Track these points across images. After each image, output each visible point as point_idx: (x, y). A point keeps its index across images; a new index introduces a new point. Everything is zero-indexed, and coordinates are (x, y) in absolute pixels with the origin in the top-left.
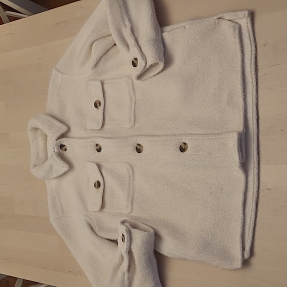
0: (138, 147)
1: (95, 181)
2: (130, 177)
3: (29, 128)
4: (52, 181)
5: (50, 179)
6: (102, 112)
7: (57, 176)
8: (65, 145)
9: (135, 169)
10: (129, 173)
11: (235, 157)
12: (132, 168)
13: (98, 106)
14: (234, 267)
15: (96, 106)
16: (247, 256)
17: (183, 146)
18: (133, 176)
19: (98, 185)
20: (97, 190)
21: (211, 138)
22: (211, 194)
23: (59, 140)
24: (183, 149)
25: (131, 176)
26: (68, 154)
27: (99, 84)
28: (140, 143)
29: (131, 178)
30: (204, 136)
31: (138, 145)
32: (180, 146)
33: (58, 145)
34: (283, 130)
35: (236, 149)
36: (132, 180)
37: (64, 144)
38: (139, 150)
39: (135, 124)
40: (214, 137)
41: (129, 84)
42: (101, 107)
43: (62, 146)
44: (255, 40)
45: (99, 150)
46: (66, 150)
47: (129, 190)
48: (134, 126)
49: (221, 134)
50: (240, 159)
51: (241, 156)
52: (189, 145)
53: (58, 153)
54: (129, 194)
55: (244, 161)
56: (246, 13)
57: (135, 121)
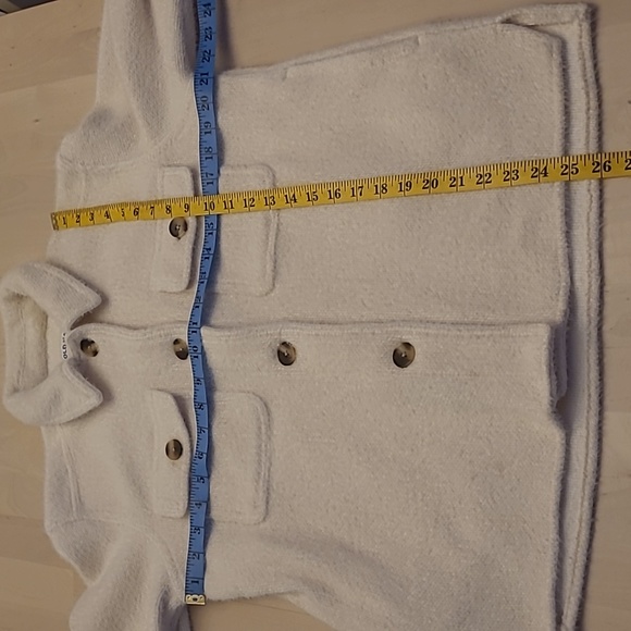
0: (284, 350)
1: (169, 439)
2: (260, 428)
4: (58, 428)
5: (53, 425)
6: (191, 247)
8: (93, 342)
9: (273, 409)
10: (258, 419)
11: (541, 386)
12: (266, 405)
15: (174, 232)
17: (402, 350)
18: (269, 427)
19: (175, 449)
20: (173, 464)
21: (479, 333)
22: (473, 479)
23: (79, 328)
24: (402, 358)
25: (263, 427)
26: (100, 363)
28: (288, 341)
29: (263, 430)
30: (461, 328)
31: (284, 344)
32: (395, 351)
33: (75, 341)
35: (544, 368)
36: (264, 438)
37: (90, 337)
38: (285, 356)
39: (274, 285)
40: (487, 333)
42: (189, 235)
43: (85, 344)
44: (597, 80)
45: (183, 355)
46: (95, 353)
47: (259, 462)
48: (272, 290)
49: (505, 325)
50: (551, 395)
51: (555, 388)
52: (418, 350)
53: (75, 359)
54: (259, 473)
55: (563, 394)
56: (582, 9)
57: (274, 279)
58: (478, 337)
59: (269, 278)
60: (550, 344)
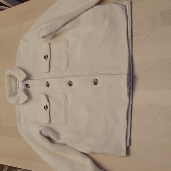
1: (45, 105)
2: (65, 102)
3: (6, 75)
4: (20, 106)
6: (49, 61)
7: (22, 103)
8: (28, 85)
9: (68, 98)
10: (65, 100)
11: (125, 89)
12: (66, 97)
13: (47, 58)
14: (122, 155)
15: (45, 58)
16: (128, 145)
17: (96, 81)
18: (67, 102)
19: (46, 107)
20: (46, 111)
21: (111, 77)
22: (110, 112)
23: (25, 81)
24: (95, 83)
25: (66, 102)
26: (31, 90)
27: (48, 45)
29: (66, 103)
30: (108, 76)
31: (70, 81)
32: (94, 81)
33: (24, 84)
34: (158, 69)
35: (126, 85)
36: (66, 104)
38: (70, 84)
39: (67, 67)
40: (113, 77)
41: (66, 43)
42: (48, 59)
43: (27, 85)
45: (48, 86)
46: (29, 87)
47: (65, 110)
48: (67, 69)
49: (117, 75)
50: (128, 91)
51: (129, 89)
52: (99, 81)
53: (24, 89)
54: (65, 113)
55: (130, 86)
56: (129, 2)
57: (67, 66)
58: (111, 78)
59: (66, 66)
60: (127, 79)
